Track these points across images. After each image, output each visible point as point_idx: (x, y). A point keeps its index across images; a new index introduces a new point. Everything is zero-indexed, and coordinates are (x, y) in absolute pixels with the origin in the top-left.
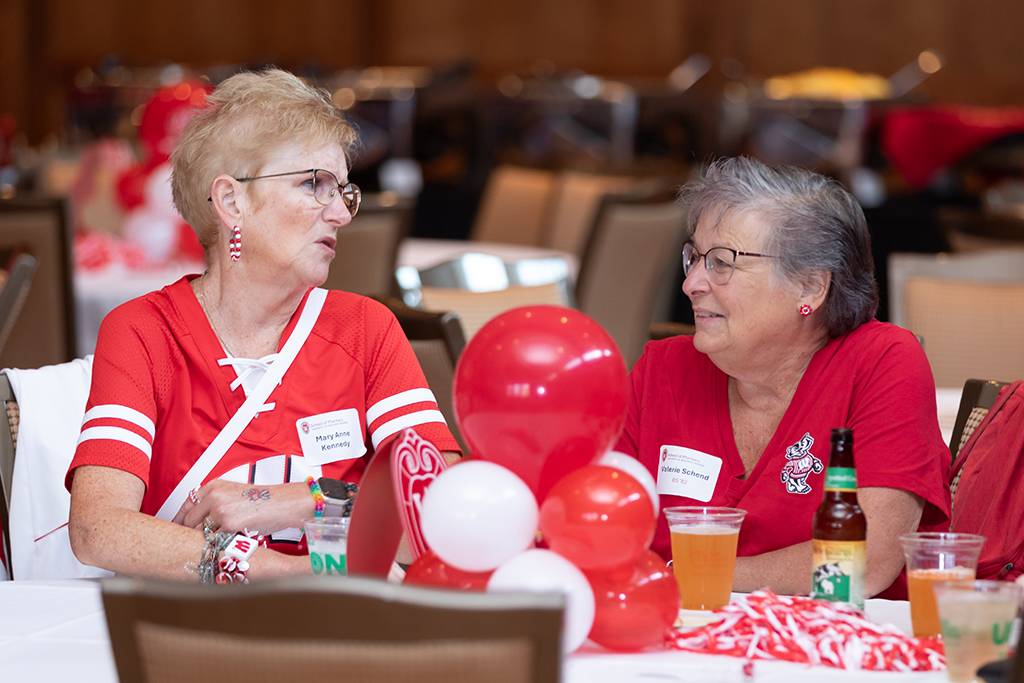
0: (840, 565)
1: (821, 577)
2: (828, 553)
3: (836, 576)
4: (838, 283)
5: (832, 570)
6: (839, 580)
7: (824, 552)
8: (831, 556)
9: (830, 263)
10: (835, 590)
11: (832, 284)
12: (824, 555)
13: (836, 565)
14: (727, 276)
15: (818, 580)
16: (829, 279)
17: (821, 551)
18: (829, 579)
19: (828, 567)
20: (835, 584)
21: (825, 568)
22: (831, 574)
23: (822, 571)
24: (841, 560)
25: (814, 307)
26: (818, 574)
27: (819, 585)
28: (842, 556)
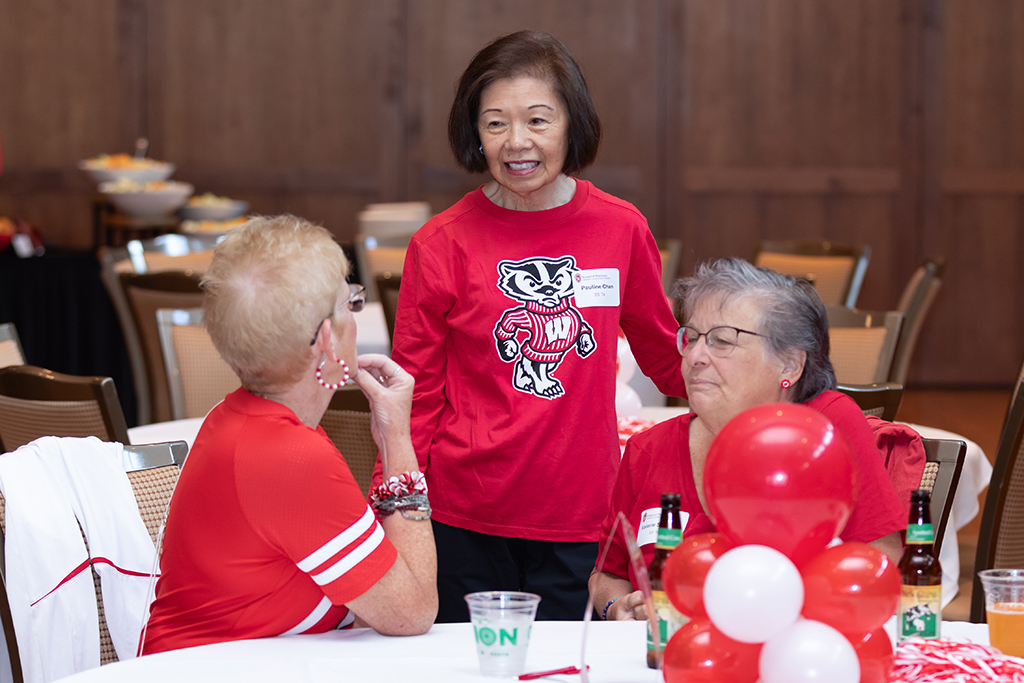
0: (930, 606)
1: (913, 617)
2: (919, 596)
3: (926, 615)
4: (812, 362)
5: (924, 610)
6: (929, 619)
7: (915, 595)
8: (922, 599)
9: (808, 344)
10: (926, 626)
11: (807, 361)
12: (915, 598)
13: (926, 606)
14: (729, 351)
15: (908, 619)
16: (804, 359)
17: (913, 596)
18: (920, 618)
19: (920, 608)
20: (926, 622)
21: (917, 609)
22: (922, 614)
23: (914, 612)
24: (930, 601)
25: (793, 381)
26: (910, 614)
27: (911, 623)
28: (931, 598)
